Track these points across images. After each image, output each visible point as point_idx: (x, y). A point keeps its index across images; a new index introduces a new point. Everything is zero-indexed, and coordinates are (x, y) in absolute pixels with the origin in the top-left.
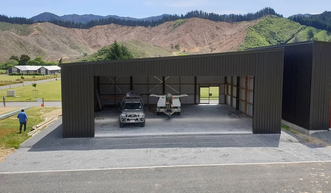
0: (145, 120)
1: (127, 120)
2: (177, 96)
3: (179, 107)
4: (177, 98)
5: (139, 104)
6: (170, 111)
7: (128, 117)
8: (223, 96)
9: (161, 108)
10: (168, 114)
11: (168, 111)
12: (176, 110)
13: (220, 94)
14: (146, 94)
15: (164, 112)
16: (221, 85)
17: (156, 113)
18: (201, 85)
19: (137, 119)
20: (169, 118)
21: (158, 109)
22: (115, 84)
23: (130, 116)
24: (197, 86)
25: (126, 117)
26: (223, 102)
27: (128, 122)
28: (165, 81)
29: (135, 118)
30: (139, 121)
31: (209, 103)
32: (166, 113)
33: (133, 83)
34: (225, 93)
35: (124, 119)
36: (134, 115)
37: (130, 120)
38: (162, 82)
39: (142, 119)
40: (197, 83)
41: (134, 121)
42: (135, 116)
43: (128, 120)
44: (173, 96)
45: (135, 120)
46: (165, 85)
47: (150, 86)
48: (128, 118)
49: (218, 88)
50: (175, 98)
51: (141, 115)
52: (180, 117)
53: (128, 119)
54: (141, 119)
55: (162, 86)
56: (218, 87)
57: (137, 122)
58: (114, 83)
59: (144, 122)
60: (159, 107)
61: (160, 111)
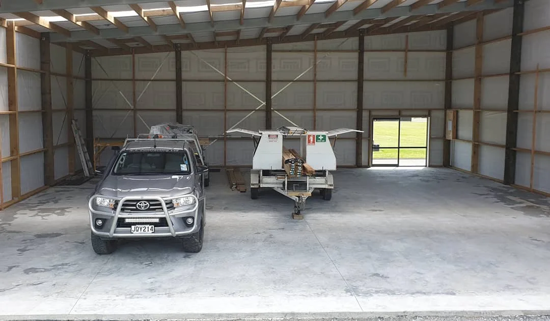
0: (202, 224)
1: (119, 225)
2: (324, 133)
3: (331, 172)
4: (324, 139)
5: (182, 154)
6: (302, 186)
7: (122, 210)
8: (439, 145)
9: (267, 173)
10: (294, 198)
11: (292, 185)
12: (319, 183)
13: (431, 138)
14: (219, 139)
15: (277, 187)
16: (434, 114)
17: (249, 192)
18: (374, 113)
19: (163, 222)
20: (297, 211)
21: (254, 180)
22: (135, 110)
23: (130, 206)
24: (365, 114)
25: (112, 213)
26: (439, 160)
27: (123, 233)
28: (273, 103)
29: (155, 216)
30: (173, 230)
31: (397, 166)
32: (285, 193)
33: (184, 107)
34: (445, 136)
35: (104, 221)
36: (148, 201)
37: (129, 225)
38: (264, 103)
39: (190, 221)
40: (364, 107)
41: (148, 232)
42: (154, 205)
43: (121, 223)
44: (309, 133)
45: (156, 225)
46: (273, 114)
47: (229, 114)
48: (118, 214)
49: (424, 121)
50: (318, 139)
51: (182, 201)
52: (334, 209)
53: (124, 219)
54: (184, 220)
55: (263, 114)
56: (425, 119)
57: (162, 233)
58: (132, 107)
59: (200, 233)
60: (258, 172)
61: (262, 186)
